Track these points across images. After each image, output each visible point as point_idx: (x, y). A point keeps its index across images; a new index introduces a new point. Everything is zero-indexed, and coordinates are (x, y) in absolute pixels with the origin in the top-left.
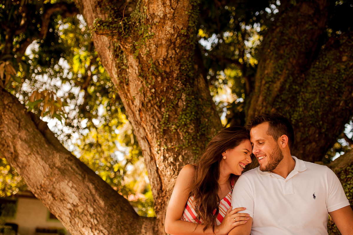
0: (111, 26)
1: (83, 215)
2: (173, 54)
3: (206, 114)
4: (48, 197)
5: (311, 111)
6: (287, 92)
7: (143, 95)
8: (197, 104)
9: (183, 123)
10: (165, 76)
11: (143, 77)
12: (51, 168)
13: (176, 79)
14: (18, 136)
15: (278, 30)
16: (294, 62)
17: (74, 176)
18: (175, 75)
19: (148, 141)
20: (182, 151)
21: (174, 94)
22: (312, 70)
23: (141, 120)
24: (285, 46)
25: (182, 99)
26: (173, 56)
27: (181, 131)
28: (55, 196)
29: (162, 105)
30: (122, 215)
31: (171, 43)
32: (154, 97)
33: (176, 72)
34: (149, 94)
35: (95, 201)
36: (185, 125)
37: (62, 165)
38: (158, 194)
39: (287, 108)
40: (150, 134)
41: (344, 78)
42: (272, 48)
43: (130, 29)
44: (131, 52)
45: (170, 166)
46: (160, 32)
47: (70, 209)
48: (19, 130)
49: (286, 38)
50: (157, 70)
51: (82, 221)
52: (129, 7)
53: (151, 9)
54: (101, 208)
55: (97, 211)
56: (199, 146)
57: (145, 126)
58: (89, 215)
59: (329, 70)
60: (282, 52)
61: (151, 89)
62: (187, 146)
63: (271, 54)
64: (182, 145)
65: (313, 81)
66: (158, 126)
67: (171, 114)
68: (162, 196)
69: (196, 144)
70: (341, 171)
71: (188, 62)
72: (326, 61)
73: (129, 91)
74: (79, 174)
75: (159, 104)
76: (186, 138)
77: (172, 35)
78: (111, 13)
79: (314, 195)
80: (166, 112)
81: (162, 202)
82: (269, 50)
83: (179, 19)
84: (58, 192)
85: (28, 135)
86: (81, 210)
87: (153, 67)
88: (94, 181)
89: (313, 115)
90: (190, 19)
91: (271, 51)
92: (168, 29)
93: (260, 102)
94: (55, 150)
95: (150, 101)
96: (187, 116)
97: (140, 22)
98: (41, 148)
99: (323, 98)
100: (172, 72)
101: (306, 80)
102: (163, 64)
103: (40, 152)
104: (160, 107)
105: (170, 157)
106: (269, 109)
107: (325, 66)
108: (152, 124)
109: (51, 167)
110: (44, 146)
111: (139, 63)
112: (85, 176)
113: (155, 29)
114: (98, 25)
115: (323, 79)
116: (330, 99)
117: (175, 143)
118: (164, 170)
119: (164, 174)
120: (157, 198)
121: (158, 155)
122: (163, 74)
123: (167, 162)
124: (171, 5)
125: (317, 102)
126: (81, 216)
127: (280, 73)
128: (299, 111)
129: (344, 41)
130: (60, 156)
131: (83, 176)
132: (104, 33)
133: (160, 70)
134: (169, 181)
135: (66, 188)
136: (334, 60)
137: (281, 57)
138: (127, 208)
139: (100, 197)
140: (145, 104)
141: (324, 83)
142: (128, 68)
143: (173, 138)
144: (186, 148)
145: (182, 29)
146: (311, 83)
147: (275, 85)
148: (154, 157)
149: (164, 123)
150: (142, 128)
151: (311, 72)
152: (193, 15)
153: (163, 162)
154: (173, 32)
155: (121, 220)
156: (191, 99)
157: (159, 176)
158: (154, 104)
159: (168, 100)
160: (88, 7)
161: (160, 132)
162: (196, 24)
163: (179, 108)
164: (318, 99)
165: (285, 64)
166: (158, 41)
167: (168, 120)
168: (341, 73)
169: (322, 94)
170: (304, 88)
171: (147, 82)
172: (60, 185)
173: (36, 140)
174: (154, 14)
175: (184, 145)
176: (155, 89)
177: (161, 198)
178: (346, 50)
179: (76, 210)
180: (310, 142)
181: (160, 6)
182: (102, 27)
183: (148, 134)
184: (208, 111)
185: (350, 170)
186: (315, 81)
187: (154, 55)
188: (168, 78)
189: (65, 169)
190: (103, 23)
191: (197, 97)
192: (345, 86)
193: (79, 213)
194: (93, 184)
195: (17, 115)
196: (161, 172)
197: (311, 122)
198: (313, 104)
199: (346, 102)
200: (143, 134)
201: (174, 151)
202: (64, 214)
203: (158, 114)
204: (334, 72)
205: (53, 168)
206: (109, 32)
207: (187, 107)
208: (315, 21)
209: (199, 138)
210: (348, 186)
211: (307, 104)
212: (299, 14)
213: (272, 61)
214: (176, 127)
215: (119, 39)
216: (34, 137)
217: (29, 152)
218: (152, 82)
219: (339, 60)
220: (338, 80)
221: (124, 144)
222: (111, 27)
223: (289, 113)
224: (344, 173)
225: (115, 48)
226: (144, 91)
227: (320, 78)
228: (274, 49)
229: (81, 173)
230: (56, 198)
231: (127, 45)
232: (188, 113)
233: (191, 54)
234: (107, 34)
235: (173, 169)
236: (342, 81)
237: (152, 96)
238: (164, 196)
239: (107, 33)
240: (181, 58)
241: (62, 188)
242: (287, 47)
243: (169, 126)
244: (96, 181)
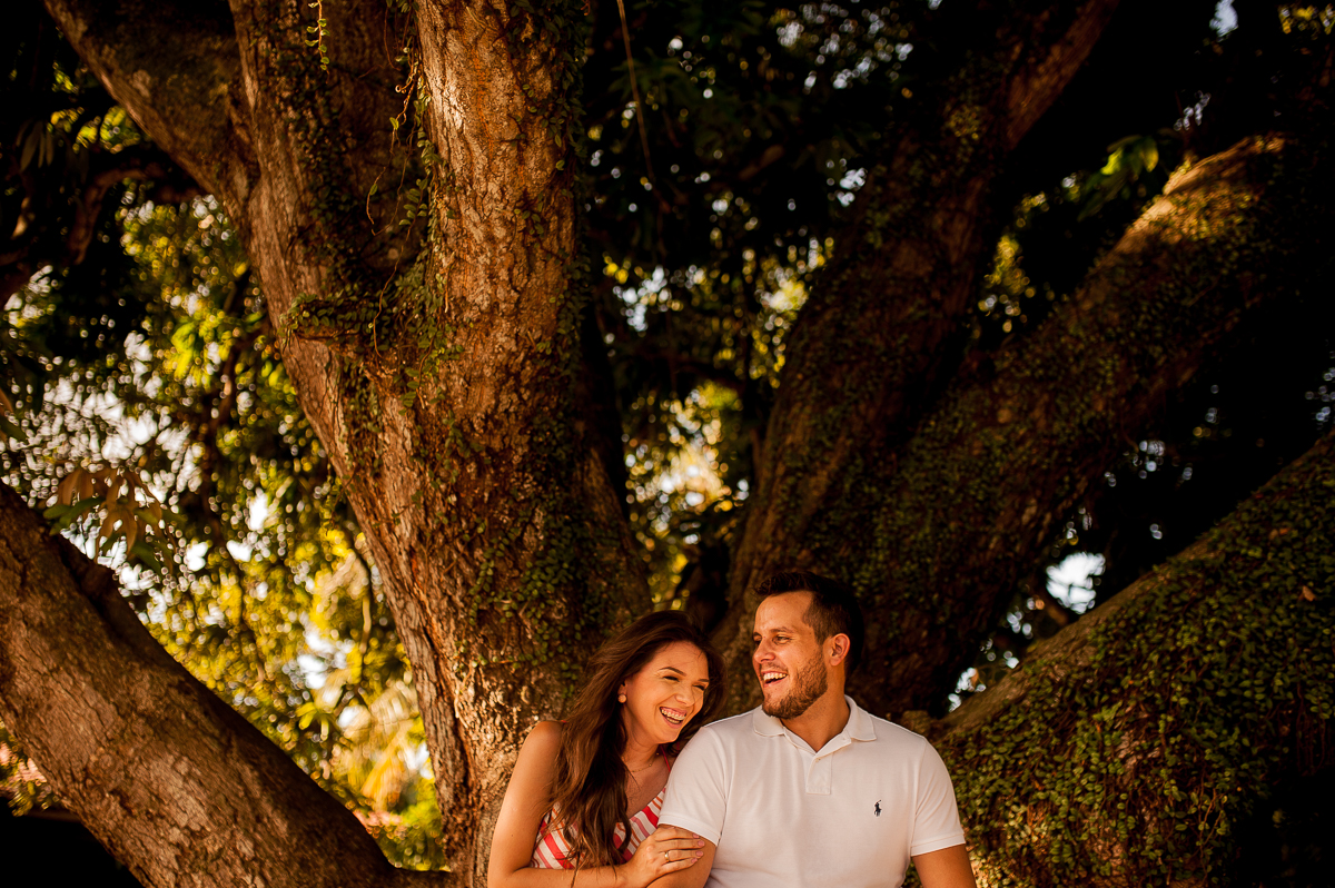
0: (341, 316)
1: (220, 862)
2: (511, 404)
3: (603, 567)
4: (109, 805)
5: (908, 563)
6: (845, 505)
7: (422, 511)
8: (579, 536)
9: (535, 592)
10: (488, 460)
11: (425, 460)
12: (123, 717)
13: (518, 470)
14: (19, 613)
15: (828, 316)
16: (872, 412)
17: (196, 742)
18: (516, 459)
19: (430, 640)
20: (529, 672)
21: (511, 510)
22: (917, 441)
23: (414, 580)
24: (845, 367)
25: (534, 525)
26: (511, 410)
27: (529, 615)
28: (131, 804)
29: (478, 540)
30: (340, 864)
31: (507, 375)
32: (454, 519)
33: (520, 450)
34: (439, 509)
35: (259, 819)
36: (542, 598)
37: (157, 708)
38: (456, 797)
39: (844, 552)
40: (439, 620)
41: (1001, 471)
42: (809, 368)
43: (396, 328)
44: (393, 390)
45: (494, 715)
46: (480, 347)
47: (178, 845)
48: (22, 595)
49: (850, 343)
50: (467, 444)
51: (215, 881)
52: (391, 246)
53: (456, 286)
54: (277, 840)
55: (265, 851)
56: (580, 659)
57: (423, 597)
58: (238, 862)
59: (963, 446)
60: (836, 383)
61: (446, 495)
62: (544, 659)
63: (804, 389)
64: (529, 656)
65: (917, 475)
66: (462, 600)
67: (500, 566)
68: (467, 805)
69: (571, 655)
70: (967, 737)
71: (554, 423)
72: (955, 421)
73: (380, 494)
74: (212, 736)
75: (467, 537)
76: (541, 635)
77: (511, 354)
78: (338, 265)
79: (877, 805)
80: (489, 561)
81: (468, 824)
82: (800, 376)
83: (531, 316)
84: (142, 792)
85: (53, 611)
86: (212, 849)
87: (455, 437)
88: (257, 758)
89: (913, 573)
90: (562, 316)
91: (806, 377)
92: (502, 340)
93: (766, 531)
94: (137, 661)
95: (441, 528)
96: (547, 574)
97: (422, 312)
98: (92, 653)
99: (943, 525)
100: (507, 450)
101: (899, 470)
102: (485, 428)
103: (87, 665)
104: (470, 547)
105: (494, 689)
106: (791, 551)
107: (951, 434)
108: (445, 594)
109: (122, 712)
110: (103, 644)
111: (417, 421)
112: (229, 740)
113: (465, 337)
114: (306, 314)
115: (945, 472)
116: (962, 528)
117: (509, 649)
118: (477, 727)
119: (474, 738)
120: (451, 811)
121: (458, 682)
122: (484, 454)
123: (484, 704)
124: (511, 281)
125: (926, 536)
126: (212, 867)
127: (828, 444)
128: (877, 562)
129: (1006, 364)
130: (151, 676)
131: (224, 740)
132: (321, 334)
133: (474, 445)
134: (489, 761)
135: (168, 779)
136: (975, 416)
137: (833, 397)
138: (357, 842)
139: (275, 808)
140: (428, 535)
141: (946, 483)
142: (383, 431)
143: (505, 635)
144: (542, 664)
145: (539, 340)
146: (911, 481)
147: (813, 481)
148: (447, 687)
149: (481, 592)
150: (415, 601)
151: (914, 450)
152: (570, 305)
153: (473, 704)
154: (514, 349)
155: (337, 878)
156: (560, 523)
157: (461, 746)
158: (454, 537)
159: (495, 527)
160: (265, 234)
161: (467, 618)
162: (579, 324)
163: (525, 549)
164: (927, 530)
165: (844, 420)
166: (471, 369)
167: (494, 583)
168: (992, 458)
169: (941, 514)
170: (891, 495)
171: (437, 476)
172: (148, 769)
173: (78, 626)
174: (463, 298)
175: (535, 657)
176: (458, 496)
177: (465, 810)
178: (1009, 392)
179: (198, 849)
180: (905, 654)
181: (482, 282)
182: (316, 322)
183: (434, 620)
184: (610, 557)
185: (988, 736)
186: (923, 475)
187: (459, 405)
188: (496, 467)
189: (167, 719)
190: (317, 310)
191: (579, 515)
192: (1004, 495)
193: (206, 858)
194: (256, 767)
195: (16, 546)
196: (467, 733)
197: (907, 595)
198: (914, 542)
199: (1005, 538)
200: (416, 619)
201: (508, 672)
202: (158, 862)
203: (463, 565)
204: (976, 452)
205: (130, 715)
206: (335, 334)
207: (548, 546)
208: (936, 295)
209: (578, 636)
210: (981, 778)
211: (898, 542)
212: (888, 272)
213: (808, 410)
214: (514, 605)
215: (363, 354)
216: (71, 618)
217: (52, 663)
218: (449, 475)
219: (990, 419)
220: (985, 477)
221: (335, 634)
222: (342, 320)
223: (849, 565)
224: (974, 742)
225: (346, 369)
226: (426, 499)
227: (935, 467)
228: (814, 373)
229: (217, 732)
230: (135, 811)
231: (383, 371)
232: (550, 565)
233: (565, 399)
234: (328, 338)
235: (501, 724)
236: (996, 480)
237: (448, 515)
238: (473, 805)
239: (327, 334)
240: (534, 413)
241: (157, 778)
242: (850, 370)
243: (496, 600)
244: (263, 759)
